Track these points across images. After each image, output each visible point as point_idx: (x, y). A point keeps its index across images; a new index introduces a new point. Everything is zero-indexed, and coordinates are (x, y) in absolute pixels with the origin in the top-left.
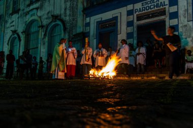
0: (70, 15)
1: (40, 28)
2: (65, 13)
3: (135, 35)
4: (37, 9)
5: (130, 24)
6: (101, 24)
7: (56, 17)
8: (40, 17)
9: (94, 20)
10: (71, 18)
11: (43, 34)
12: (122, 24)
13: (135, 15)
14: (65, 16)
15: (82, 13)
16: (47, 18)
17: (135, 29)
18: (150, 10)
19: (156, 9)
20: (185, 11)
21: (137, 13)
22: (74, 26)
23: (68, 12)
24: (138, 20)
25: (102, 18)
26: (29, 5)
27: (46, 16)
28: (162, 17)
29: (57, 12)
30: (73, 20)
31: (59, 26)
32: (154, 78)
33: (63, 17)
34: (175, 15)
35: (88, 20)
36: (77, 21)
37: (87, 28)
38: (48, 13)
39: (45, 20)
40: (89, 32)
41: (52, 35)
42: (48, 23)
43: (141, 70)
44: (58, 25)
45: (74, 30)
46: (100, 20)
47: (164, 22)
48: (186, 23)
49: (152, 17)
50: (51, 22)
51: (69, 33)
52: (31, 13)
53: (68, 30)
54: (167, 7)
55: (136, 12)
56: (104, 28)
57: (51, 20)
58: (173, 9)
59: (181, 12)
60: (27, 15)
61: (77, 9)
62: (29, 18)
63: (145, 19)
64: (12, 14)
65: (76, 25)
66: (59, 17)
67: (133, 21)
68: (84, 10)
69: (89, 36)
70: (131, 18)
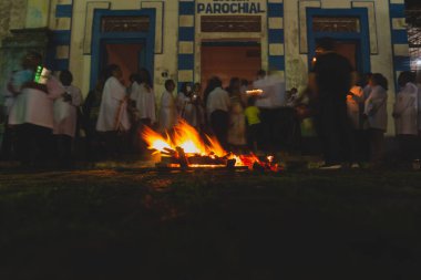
5: (185, 34)
9: (86, 2)
12: (166, 30)
13: (198, 16)
17: (198, 50)
18: (230, 14)
19: (242, 13)
20: (295, 31)
21: (203, 13)
24: (204, 30)
25: (110, 4)
34: (277, 36)
37: (61, 19)
40: (69, 33)
45: (13, 18)
46: (106, 6)
47: (256, 45)
48: (296, 55)
49: (233, 30)
54: (264, 16)
55: (199, 11)
58: (275, 23)
59: (289, 34)
63: (220, 29)
67: (192, 30)
69: (68, 43)
70: (188, 21)
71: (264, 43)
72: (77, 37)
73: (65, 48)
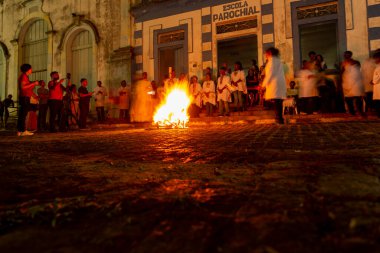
0: (106, 15)
1: (50, 35)
2: (98, 12)
3: (215, 55)
5: (206, 37)
6: (161, 35)
7: (79, 18)
8: (49, 14)
9: (149, 27)
10: (108, 21)
11: (56, 45)
12: (194, 36)
13: (214, 24)
14: (98, 16)
15: (127, 14)
16: (62, 18)
17: (215, 46)
18: (235, 18)
19: (243, 16)
20: (283, 22)
21: (217, 21)
22: (115, 35)
23: (103, 10)
24: (218, 33)
25: (162, 25)
27: (60, 14)
28: (252, 31)
29: (82, 9)
30: (113, 24)
31: (86, 33)
32: (241, 122)
33: (93, 18)
34: (269, 28)
35: (139, 26)
36: (119, 26)
37: (137, 40)
38: (65, 8)
39: (60, 21)
40: (141, 47)
41: (74, 48)
42: (65, 27)
43: (224, 110)
44: (84, 31)
45: (114, 43)
46: (159, 28)
47: (254, 37)
48: (284, 40)
49: (238, 29)
50: (72, 25)
51: (106, 46)
52: (29, 6)
53: (104, 41)
54: (259, 15)
55: (215, 19)
56: (166, 41)
57: (71, 22)
58: (267, 19)
59: (278, 25)
60: (20, 7)
61: (119, 6)
62: (25, 15)
63: (229, 30)
65: (118, 34)
66: (86, 18)
67: (210, 34)
68: (133, 9)
69: (141, 54)
70: (208, 28)
71: (259, 35)
72: (146, 49)
73: (140, 56)
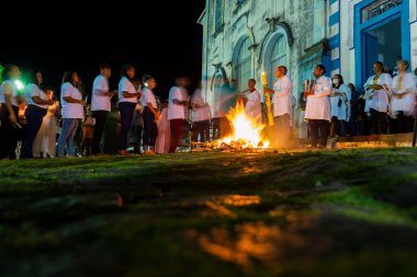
0: (300, 8)
1: (252, 50)
2: (292, 8)
4: (247, 14)
6: (365, 9)
7: (275, 21)
8: (252, 29)
9: (349, 3)
10: (302, 14)
11: (257, 59)
14: (292, 13)
16: (262, 28)
22: (309, 29)
23: (296, 3)
26: (235, 12)
27: (260, 24)
29: (276, 12)
30: (306, 16)
31: (283, 38)
33: (289, 18)
35: (334, 8)
36: (313, 18)
37: (333, 27)
38: (263, 17)
39: (261, 32)
40: (338, 36)
41: (273, 59)
42: (263, 37)
44: (282, 36)
50: (268, 33)
51: (299, 47)
52: (238, 26)
53: (298, 41)
56: (374, 15)
57: (268, 29)
60: (233, 30)
62: (236, 36)
64: (215, 36)
65: (312, 27)
66: (281, 20)
72: (344, 38)
